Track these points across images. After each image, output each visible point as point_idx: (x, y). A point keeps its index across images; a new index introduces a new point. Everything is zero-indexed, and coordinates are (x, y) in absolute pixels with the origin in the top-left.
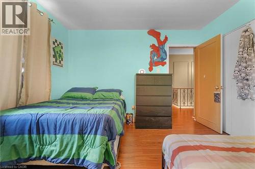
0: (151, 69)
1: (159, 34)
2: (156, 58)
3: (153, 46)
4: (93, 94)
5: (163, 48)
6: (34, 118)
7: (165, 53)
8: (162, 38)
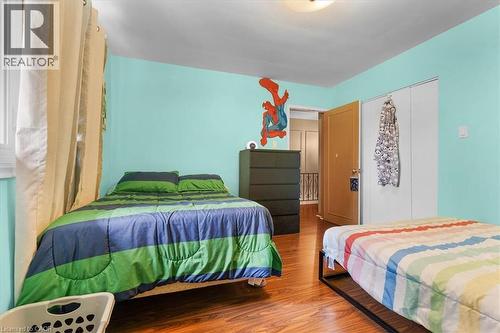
0: (264, 142)
1: (276, 86)
2: (271, 124)
3: (267, 105)
4: (177, 184)
5: (282, 110)
6: (159, 219)
7: (285, 116)
8: (281, 94)
